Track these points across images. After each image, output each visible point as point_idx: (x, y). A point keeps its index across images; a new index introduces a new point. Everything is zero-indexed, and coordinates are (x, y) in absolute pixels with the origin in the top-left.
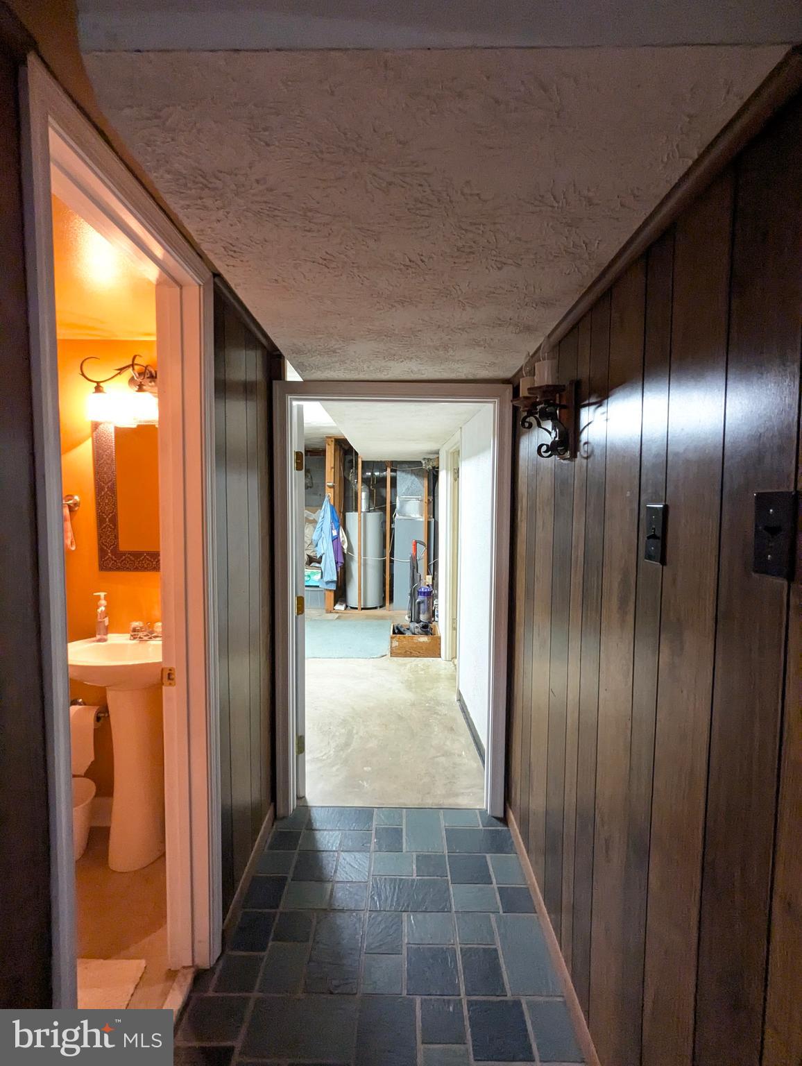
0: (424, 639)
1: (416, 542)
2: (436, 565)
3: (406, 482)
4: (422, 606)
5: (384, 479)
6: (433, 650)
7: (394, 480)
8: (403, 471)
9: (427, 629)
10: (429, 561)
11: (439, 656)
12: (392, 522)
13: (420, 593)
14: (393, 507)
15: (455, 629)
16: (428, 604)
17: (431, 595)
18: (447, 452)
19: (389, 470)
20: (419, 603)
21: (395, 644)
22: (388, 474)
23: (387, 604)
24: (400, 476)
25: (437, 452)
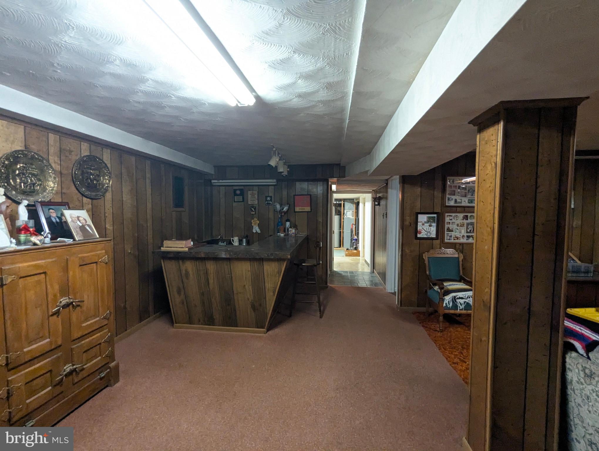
0: (355, 251)
1: (353, 224)
2: (358, 233)
3: (348, 205)
4: (354, 243)
5: (341, 204)
6: (358, 255)
7: (344, 204)
8: (347, 202)
9: (356, 249)
10: (356, 232)
11: (360, 256)
12: (343, 219)
13: (354, 240)
14: (344, 214)
15: (364, 248)
16: (356, 243)
17: (357, 240)
18: (362, 198)
19: (342, 201)
20: (353, 243)
21: (347, 253)
22: (342, 202)
23: (342, 246)
24: (346, 203)
25: (359, 197)
